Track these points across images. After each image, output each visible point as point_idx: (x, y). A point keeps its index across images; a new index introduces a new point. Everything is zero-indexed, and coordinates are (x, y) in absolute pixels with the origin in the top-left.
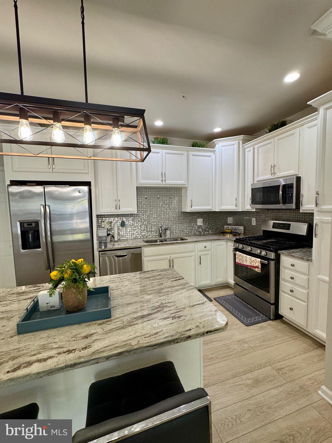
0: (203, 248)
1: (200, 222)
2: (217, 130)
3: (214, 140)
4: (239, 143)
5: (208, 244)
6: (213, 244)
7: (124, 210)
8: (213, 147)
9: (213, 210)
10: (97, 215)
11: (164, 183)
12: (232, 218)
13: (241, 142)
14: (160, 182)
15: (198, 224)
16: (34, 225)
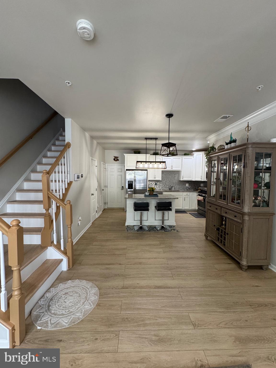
0: (186, 195)
1: (187, 185)
2: (194, 149)
3: (193, 153)
4: (203, 154)
5: (188, 193)
6: (190, 193)
7: (157, 179)
8: (193, 155)
9: (193, 180)
10: (149, 180)
11: (172, 169)
12: (203, 184)
13: (204, 154)
14: (170, 169)
15: (186, 186)
16: (131, 182)
